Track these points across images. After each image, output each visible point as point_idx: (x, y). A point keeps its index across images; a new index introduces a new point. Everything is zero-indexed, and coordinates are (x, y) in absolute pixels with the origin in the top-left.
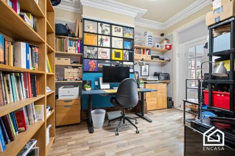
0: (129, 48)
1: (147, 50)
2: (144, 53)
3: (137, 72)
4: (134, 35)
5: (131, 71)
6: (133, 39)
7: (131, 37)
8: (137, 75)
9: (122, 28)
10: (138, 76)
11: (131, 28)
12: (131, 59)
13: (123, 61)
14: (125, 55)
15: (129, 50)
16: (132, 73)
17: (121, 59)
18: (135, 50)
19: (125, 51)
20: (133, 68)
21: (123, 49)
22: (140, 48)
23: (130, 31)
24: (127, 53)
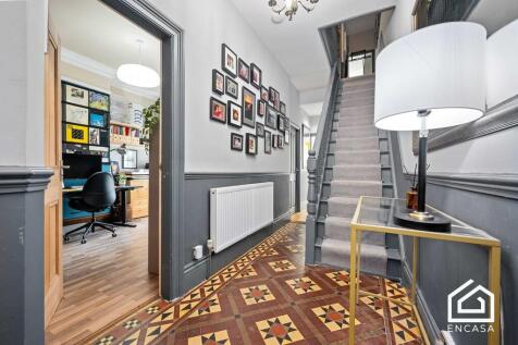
0: (100, 124)
1: (133, 129)
2: (127, 134)
3: (115, 163)
4: (109, 107)
5: (104, 160)
6: (108, 113)
7: (105, 108)
8: (115, 167)
9: (86, 92)
10: (118, 169)
11: (103, 94)
12: (105, 141)
13: (89, 145)
14: (92, 135)
15: (100, 128)
16: (106, 164)
17: (85, 141)
18: (111, 127)
19: (91, 129)
20: (108, 156)
21: (89, 126)
22: (121, 127)
23: (103, 98)
24: (97, 132)
